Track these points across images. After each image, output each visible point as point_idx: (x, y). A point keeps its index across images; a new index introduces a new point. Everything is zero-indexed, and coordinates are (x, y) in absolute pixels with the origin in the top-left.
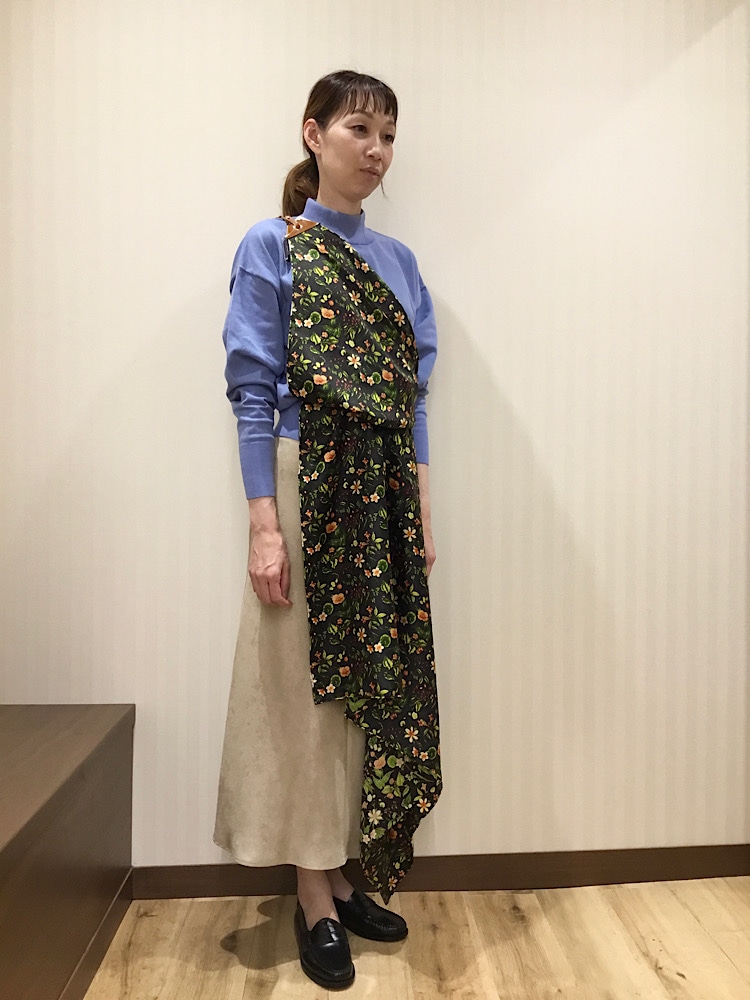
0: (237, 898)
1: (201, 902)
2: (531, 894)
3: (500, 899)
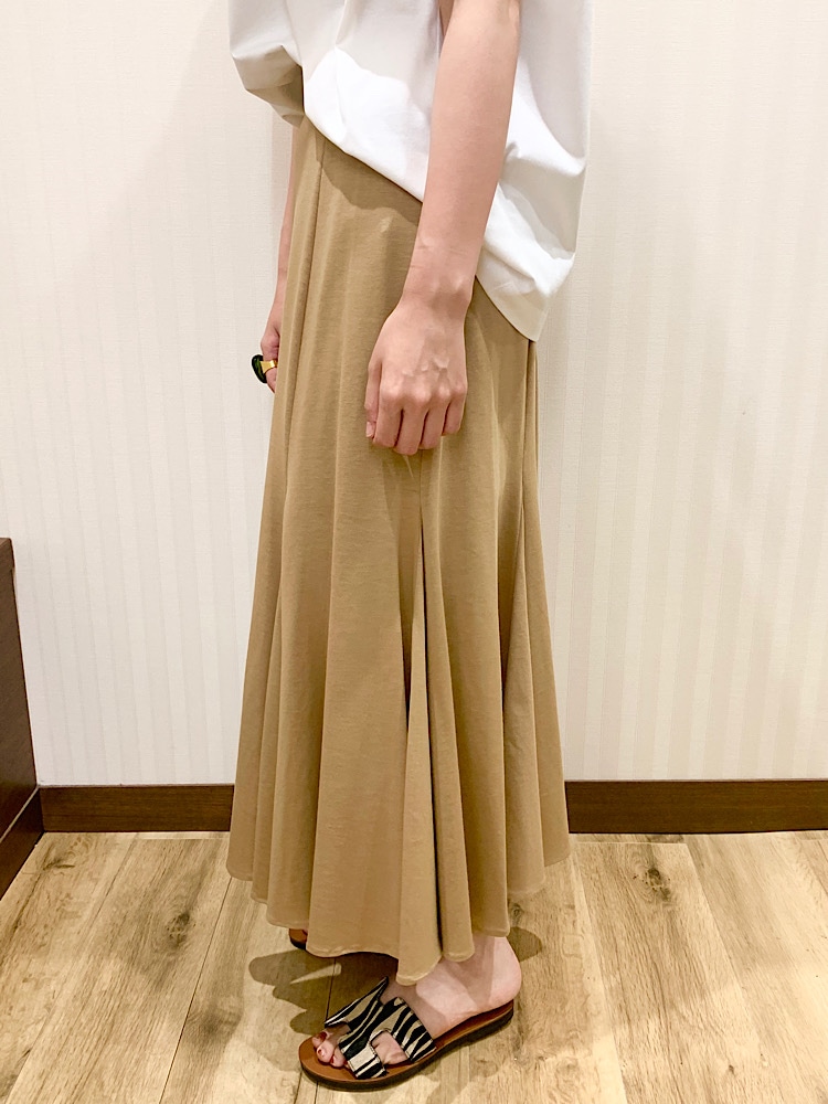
1: (149, 841)
2: (680, 844)
3: (630, 852)
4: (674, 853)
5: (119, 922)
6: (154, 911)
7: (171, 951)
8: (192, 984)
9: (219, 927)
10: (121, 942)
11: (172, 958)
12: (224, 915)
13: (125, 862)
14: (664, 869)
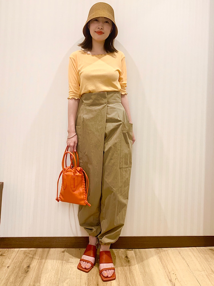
0: (34, 249)
1: (22, 250)
2: (132, 251)
3: (122, 253)
4: (131, 253)
5: (14, 267)
6: (22, 265)
7: (25, 274)
8: (30, 281)
9: (36, 268)
10: (15, 272)
11: (25, 275)
12: (37, 266)
13: (16, 255)
14: (129, 256)
